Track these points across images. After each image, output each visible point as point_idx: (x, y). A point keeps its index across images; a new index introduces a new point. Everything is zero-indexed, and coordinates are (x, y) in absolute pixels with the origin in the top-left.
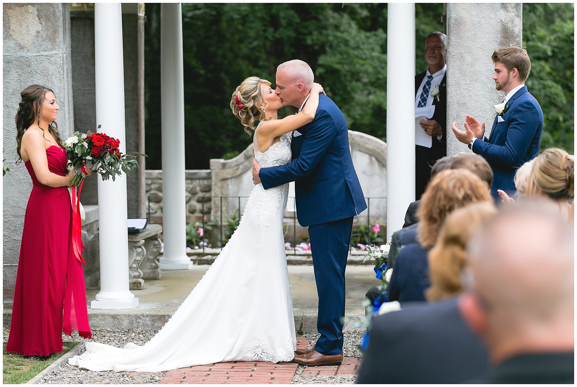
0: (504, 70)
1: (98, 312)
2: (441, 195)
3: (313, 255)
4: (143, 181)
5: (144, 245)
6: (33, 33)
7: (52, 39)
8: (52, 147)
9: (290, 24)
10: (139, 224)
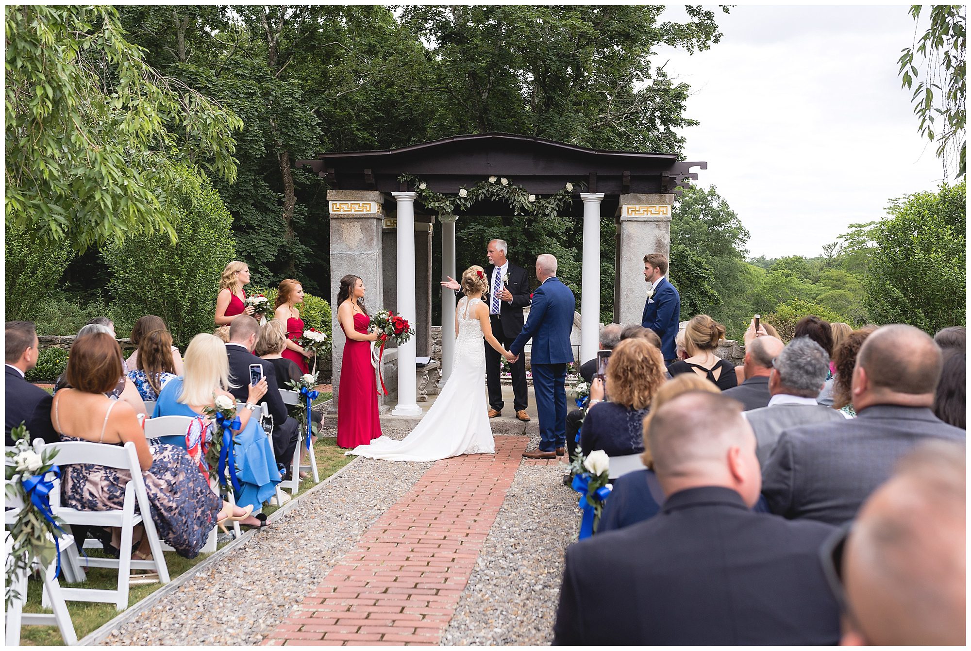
0: (651, 268)
1: (396, 417)
2: (624, 358)
3: (533, 379)
4: (430, 333)
5: (428, 374)
6: (357, 239)
7: (370, 244)
8: (358, 314)
9: (523, 243)
10: (424, 360)
